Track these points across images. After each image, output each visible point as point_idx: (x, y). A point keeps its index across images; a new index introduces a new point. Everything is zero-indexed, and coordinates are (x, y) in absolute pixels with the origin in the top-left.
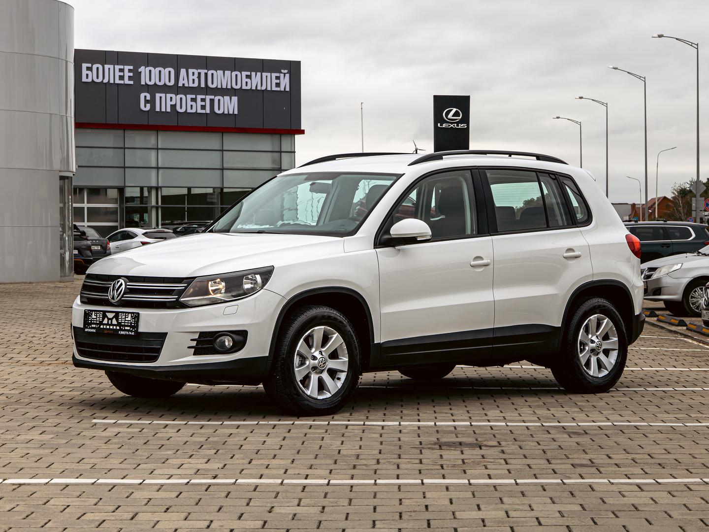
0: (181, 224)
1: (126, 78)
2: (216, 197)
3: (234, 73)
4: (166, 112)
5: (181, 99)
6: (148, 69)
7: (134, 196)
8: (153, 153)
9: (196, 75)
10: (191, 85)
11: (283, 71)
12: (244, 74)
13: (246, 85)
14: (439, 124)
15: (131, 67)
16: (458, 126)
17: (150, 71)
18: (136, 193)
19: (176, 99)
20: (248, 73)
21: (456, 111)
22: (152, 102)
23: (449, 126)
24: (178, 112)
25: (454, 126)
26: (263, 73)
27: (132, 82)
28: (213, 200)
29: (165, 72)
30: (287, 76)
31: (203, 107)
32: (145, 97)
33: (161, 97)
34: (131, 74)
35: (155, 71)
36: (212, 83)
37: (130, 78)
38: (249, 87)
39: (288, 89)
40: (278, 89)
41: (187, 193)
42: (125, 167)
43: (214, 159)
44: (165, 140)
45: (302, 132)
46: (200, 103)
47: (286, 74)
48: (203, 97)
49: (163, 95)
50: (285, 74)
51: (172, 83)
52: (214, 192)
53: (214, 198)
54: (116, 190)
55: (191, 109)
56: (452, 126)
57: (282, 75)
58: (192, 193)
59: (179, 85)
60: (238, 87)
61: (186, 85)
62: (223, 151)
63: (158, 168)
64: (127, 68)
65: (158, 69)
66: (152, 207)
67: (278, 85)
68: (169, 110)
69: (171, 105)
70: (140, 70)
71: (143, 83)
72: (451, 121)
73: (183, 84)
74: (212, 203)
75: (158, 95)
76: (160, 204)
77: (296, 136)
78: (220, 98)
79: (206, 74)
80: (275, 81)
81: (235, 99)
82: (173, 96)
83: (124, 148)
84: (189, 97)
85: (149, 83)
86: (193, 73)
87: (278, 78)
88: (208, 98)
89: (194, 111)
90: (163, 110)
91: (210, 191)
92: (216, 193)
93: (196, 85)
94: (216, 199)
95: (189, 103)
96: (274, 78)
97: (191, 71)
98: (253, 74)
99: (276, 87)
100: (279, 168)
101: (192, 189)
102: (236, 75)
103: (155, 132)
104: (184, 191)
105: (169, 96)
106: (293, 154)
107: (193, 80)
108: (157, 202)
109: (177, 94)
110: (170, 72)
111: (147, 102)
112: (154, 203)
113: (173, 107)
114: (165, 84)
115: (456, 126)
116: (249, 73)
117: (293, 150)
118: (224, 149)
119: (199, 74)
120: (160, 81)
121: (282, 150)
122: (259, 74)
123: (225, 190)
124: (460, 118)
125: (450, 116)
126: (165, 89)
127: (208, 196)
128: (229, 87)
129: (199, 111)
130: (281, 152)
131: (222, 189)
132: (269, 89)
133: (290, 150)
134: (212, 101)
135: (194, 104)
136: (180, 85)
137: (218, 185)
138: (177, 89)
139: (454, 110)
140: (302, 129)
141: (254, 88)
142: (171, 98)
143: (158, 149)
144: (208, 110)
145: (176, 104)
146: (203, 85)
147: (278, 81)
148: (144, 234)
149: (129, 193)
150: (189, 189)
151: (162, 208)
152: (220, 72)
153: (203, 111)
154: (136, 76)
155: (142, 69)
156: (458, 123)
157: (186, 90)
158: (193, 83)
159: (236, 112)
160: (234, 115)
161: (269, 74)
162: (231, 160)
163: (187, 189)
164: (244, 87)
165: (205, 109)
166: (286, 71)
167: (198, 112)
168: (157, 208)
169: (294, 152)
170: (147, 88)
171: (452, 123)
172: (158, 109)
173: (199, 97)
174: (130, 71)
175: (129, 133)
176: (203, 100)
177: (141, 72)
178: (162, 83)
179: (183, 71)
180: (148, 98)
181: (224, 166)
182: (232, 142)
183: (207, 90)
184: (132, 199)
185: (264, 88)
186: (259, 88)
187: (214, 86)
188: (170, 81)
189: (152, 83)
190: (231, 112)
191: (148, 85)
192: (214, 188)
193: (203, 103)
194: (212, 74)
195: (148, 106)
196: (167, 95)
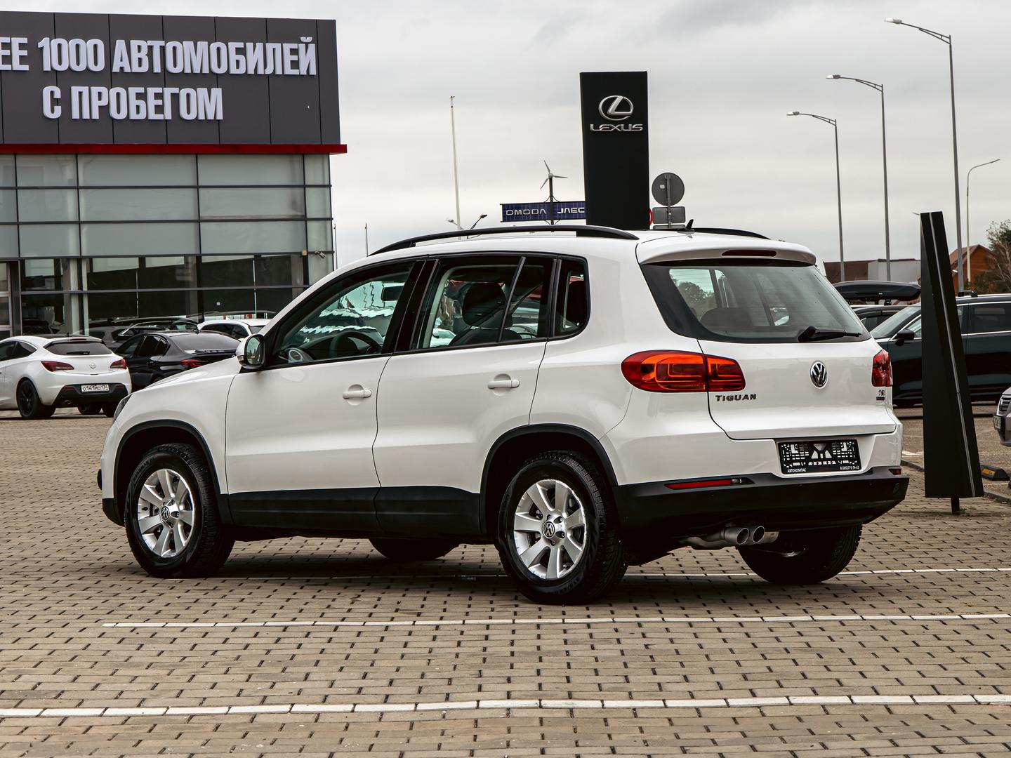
0: (127, 324)
1: (16, 60)
2: (190, 271)
3: (214, 46)
4: (91, 120)
5: (118, 94)
6: (55, 42)
7: (44, 275)
8: (70, 196)
9: (145, 50)
10: (136, 69)
11: (303, 39)
12: (233, 46)
13: (238, 67)
14: (592, 125)
15: (25, 40)
16: (626, 127)
17: (59, 46)
18: (47, 269)
19: (109, 95)
20: (241, 45)
21: (623, 101)
22: (65, 102)
23: (611, 128)
24: (113, 120)
25: (619, 128)
26: (267, 44)
27: (26, 68)
28: (186, 279)
29: (87, 46)
30: (312, 47)
31: (159, 109)
32: (52, 93)
33: (80, 93)
34: (25, 53)
35: (69, 46)
36: (175, 65)
37: (23, 60)
38: (242, 71)
39: (313, 72)
40: (295, 72)
41: (138, 267)
42: (18, 224)
43: (181, 204)
44: (92, 170)
45: (343, 149)
46: (153, 102)
47: (310, 45)
48: (159, 90)
49: (85, 90)
50: (307, 44)
51: (101, 66)
52: (186, 262)
53: (188, 275)
54: (5, 264)
55: (138, 112)
56: (616, 127)
57: (302, 47)
58: (148, 265)
59: (114, 70)
60: (223, 70)
61: (127, 70)
62: (197, 187)
63: (79, 223)
64: (16, 41)
65: (73, 42)
66: (72, 294)
67: (295, 64)
68: (96, 116)
69: (99, 107)
70: (40, 45)
71: (47, 68)
72: (615, 120)
73: (122, 68)
74: (183, 284)
75: (75, 90)
76: (85, 288)
77: (330, 156)
78: (190, 91)
79: (163, 49)
80: (289, 58)
81: (217, 93)
82: (104, 90)
83: (16, 188)
84: (133, 91)
85: (57, 68)
86: (139, 47)
87: (294, 52)
88: (168, 92)
89: (142, 116)
90: (86, 116)
91: (179, 261)
92: (190, 266)
93: (145, 68)
94: (191, 277)
95: (134, 102)
96: (287, 52)
97: (134, 44)
98: (250, 45)
99: (292, 68)
100: (302, 216)
101: (147, 259)
102: (219, 49)
103: (72, 158)
104: (134, 264)
105: (95, 90)
106: (327, 189)
107: (140, 60)
108: (80, 286)
109: (110, 87)
110: (95, 46)
111: (55, 102)
112: (74, 287)
113: (104, 110)
114: (87, 68)
115: (622, 128)
116: (243, 44)
117: (327, 183)
118: (200, 185)
119: (150, 48)
120: (78, 63)
121: (307, 183)
122: (260, 45)
123: (205, 260)
124: (631, 112)
125: (612, 110)
126: (88, 78)
127: (178, 271)
128: (206, 71)
129: (153, 116)
130: (304, 187)
131: (199, 258)
132: (279, 72)
133: (321, 183)
134: (175, 97)
135: (141, 103)
136: (116, 69)
137: (192, 250)
138: (110, 78)
139: (619, 99)
140: (342, 143)
141: (251, 71)
142: (100, 94)
143: (78, 188)
144: (168, 115)
145: (108, 106)
146: (157, 69)
147: (295, 58)
148: (49, 347)
149: (33, 270)
150: (142, 259)
151: (90, 295)
152: (189, 45)
153: (160, 117)
154: (34, 55)
155: (44, 43)
156: (626, 123)
157: (126, 79)
158: (140, 65)
159: (220, 117)
160: (216, 121)
161: (278, 46)
162: (214, 204)
163: (138, 258)
164: (234, 71)
165: (162, 112)
166: (309, 39)
167: (150, 118)
168: (80, 296)
169: (330, 186)
170: (55, 77)
171: (616, 123)
172: (76, 115)
173: (151, 91)
174: (22, 46)
175: (24, 162)
176: (159, 96)
177: (42, 48)
178: (82, 68)
179: (120, 45)
180: (58, 95)
181: (201, 215)
182: (215, 170)
183: (166, 78)
184: (41, 280)
185: (269, 71)
186: (261, 71)
187: (178, 70)
188: (96, 63)
189: (64, 67)
190: (211, 117)
191: (57, 71)
192: (186, 256)
193: (159, 102)
194: (174, 48)
195: (58, 109)
196: (93, 88)
